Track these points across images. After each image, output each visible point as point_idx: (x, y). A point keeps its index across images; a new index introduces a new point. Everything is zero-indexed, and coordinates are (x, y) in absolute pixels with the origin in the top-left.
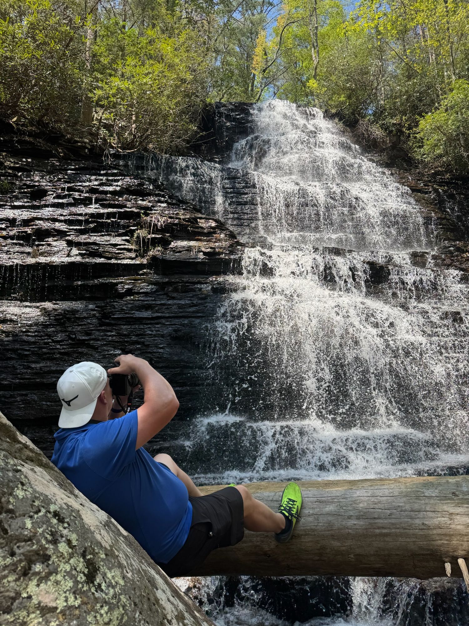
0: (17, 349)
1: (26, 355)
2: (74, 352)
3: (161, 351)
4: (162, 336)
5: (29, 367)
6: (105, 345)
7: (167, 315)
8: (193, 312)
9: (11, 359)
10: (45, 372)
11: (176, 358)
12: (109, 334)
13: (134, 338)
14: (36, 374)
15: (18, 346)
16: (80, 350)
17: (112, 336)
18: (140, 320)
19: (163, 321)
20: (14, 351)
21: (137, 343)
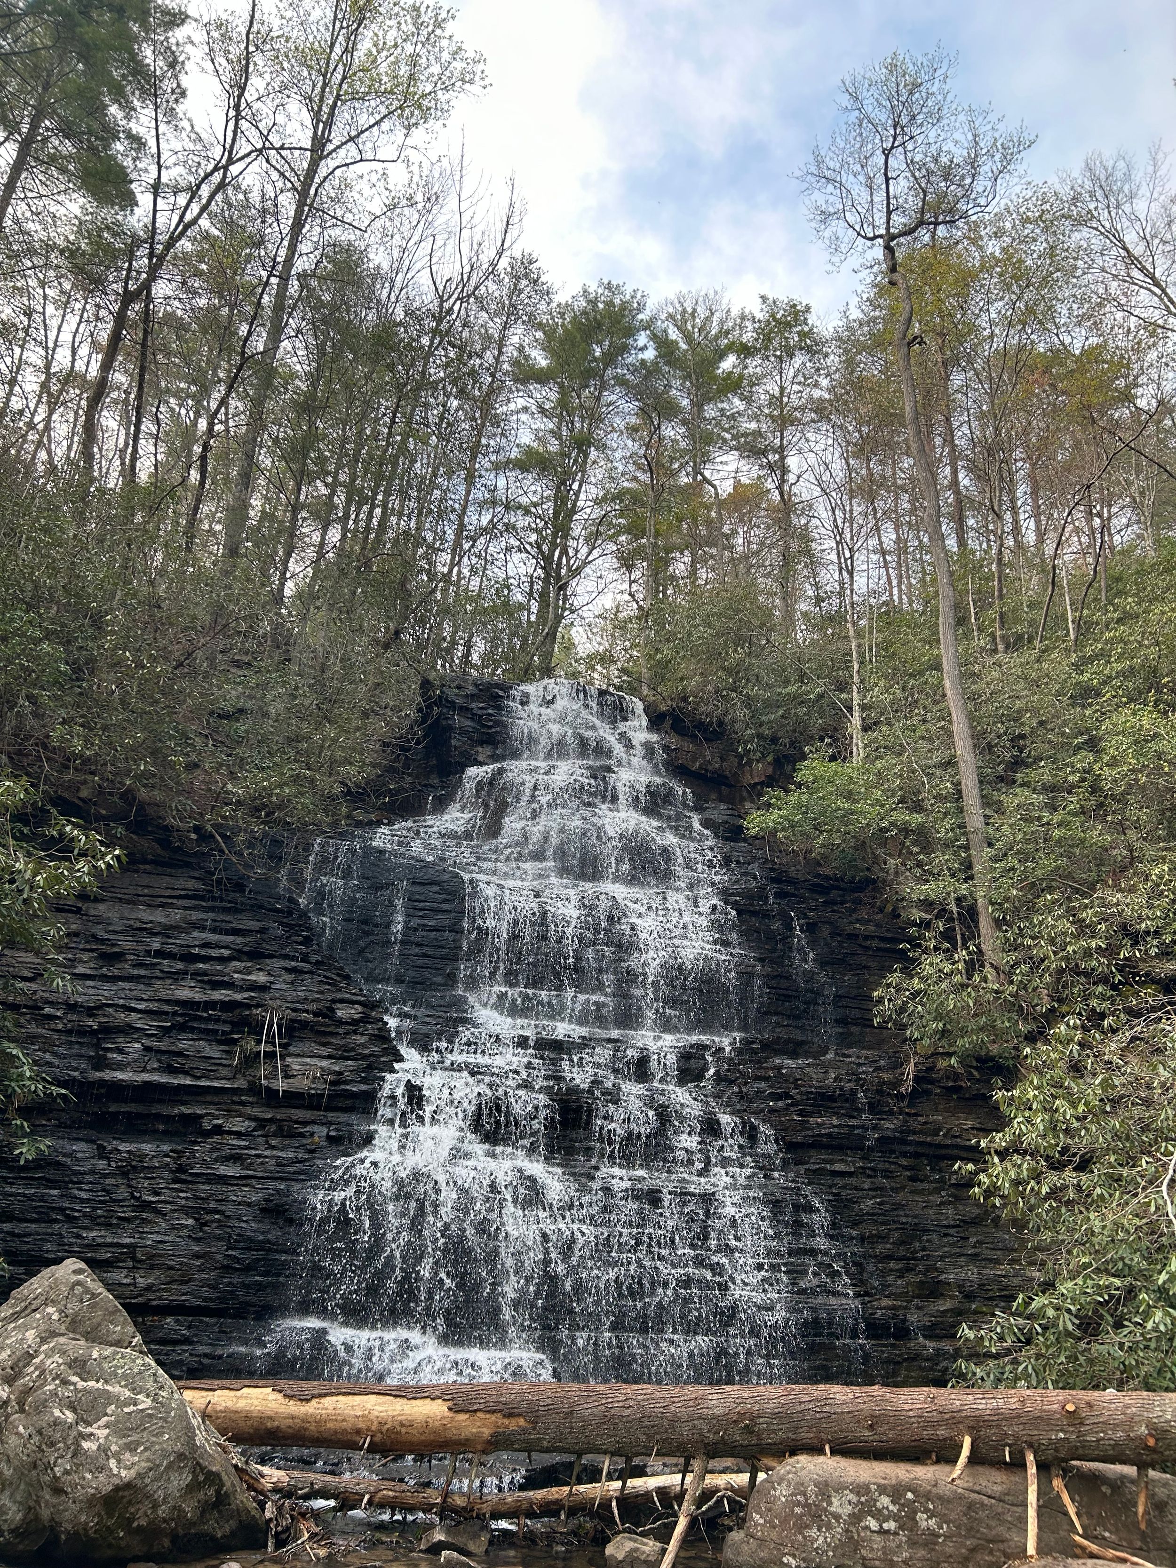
0: (66, 1209)
1: (75, 1218)
2: (136, 1217)
3: (243, 1225)
4: (249, 1205)
5: (78, 1236)
6: (175, 1211)
7: (260, 1174)
8: (295, 1173)
9: (56, 1221)
10: (98, 1245)
11: (261, 1238)
12: (182, 1195)
13: (213, 1205)
14: (87, 1246)
15: (66, 1205)
16: (144, 1215)
17: (186, 1198)
18: (224, 1180)
19: (254, 1182)
20: (62, 1210)
21: (217, 1212)
